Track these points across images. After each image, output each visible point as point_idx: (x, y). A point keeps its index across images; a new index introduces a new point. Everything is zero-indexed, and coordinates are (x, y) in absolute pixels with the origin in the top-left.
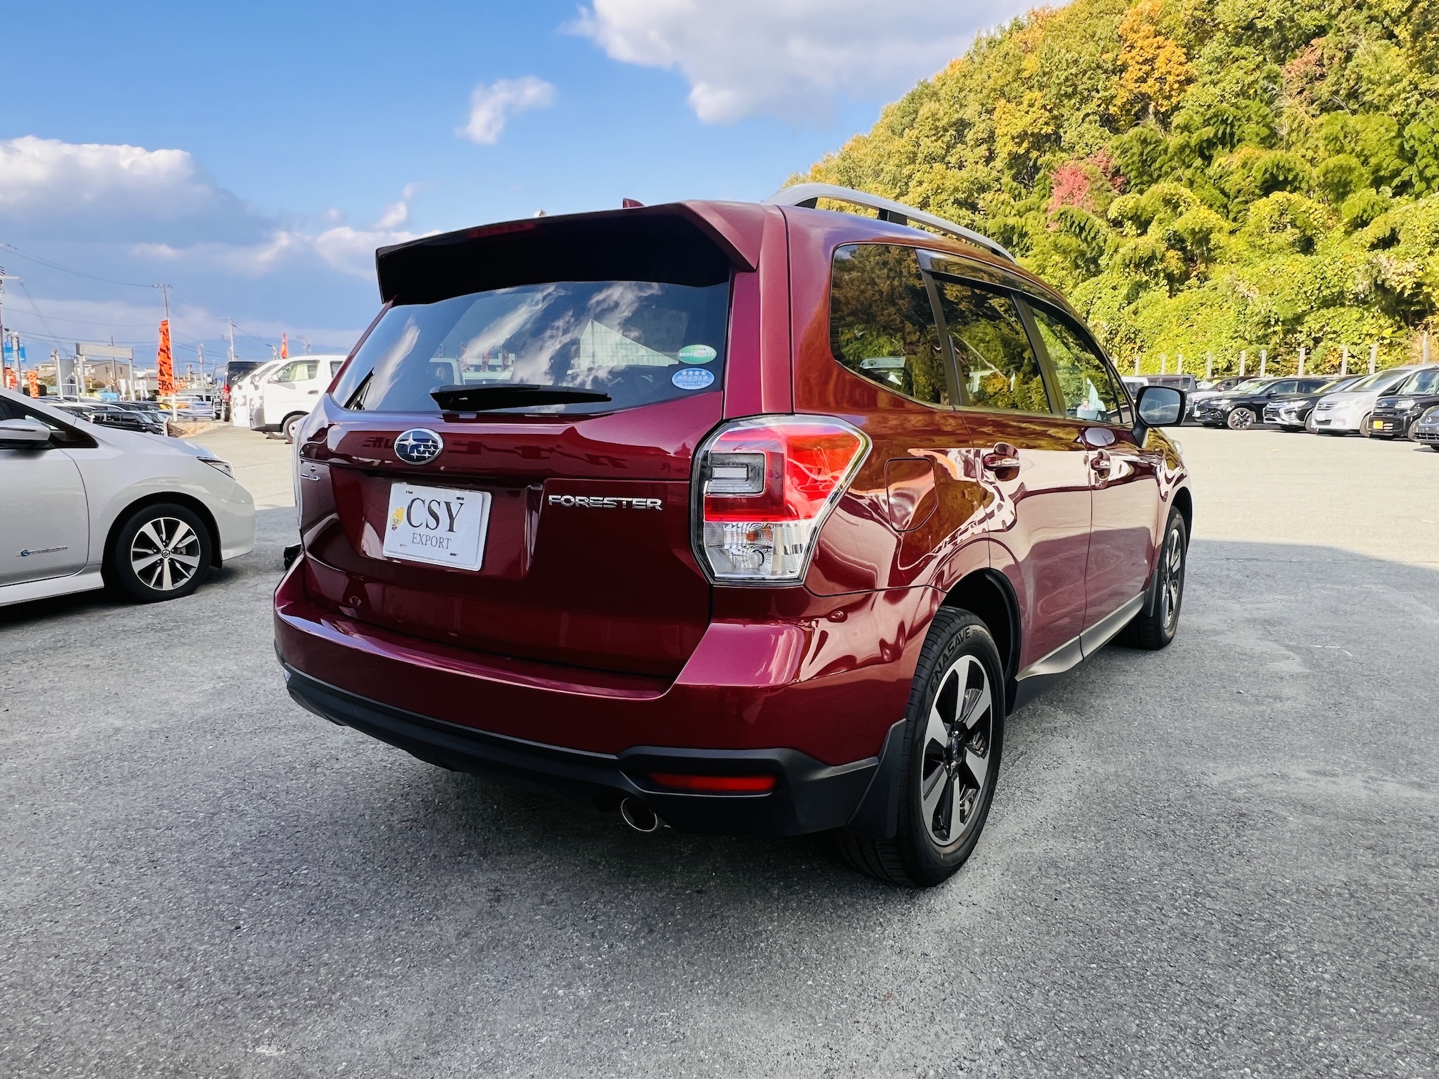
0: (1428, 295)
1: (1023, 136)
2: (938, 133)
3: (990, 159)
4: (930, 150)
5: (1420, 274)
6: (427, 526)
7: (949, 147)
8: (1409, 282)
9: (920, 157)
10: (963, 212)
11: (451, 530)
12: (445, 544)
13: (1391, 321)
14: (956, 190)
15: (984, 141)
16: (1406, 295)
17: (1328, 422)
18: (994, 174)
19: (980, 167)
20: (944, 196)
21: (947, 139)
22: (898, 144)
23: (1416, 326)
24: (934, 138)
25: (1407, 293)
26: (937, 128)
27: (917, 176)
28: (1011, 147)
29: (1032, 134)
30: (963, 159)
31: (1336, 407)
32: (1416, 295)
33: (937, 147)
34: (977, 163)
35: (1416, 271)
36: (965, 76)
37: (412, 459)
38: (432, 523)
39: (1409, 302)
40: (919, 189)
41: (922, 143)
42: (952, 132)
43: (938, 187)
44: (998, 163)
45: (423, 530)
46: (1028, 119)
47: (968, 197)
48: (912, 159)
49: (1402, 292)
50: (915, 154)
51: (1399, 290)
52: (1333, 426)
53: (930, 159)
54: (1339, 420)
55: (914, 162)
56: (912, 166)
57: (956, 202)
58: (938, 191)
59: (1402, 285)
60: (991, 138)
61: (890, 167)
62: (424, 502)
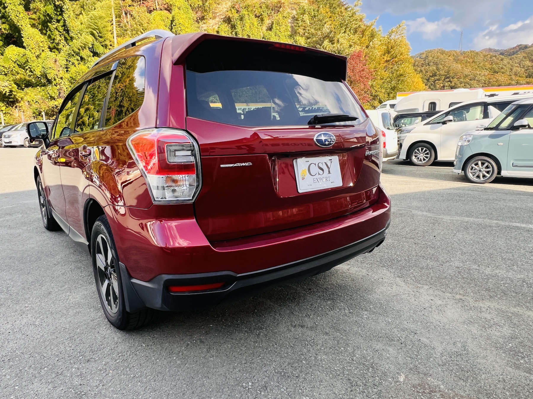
0: (15, 95)
5: (10, 87)
6: (319, 174)
8: (7, 90)
11: (329, 172)
12: (328, 179)
13: (3, 104)
16: (7, 95)
17: (11, 142)
23: (12, 107)
25: (7, 94)
31: (12, 136)
32: (11, 95)
35: (9, 86)
37: (326, 145)
38: (321, 172)
39: (8, 97)
45: (317, 176)
49: (5, 94)
51: (4, 92)
52: (13, 144)
54: (15, 142)
59: (5, 91)
62: (315, 164)
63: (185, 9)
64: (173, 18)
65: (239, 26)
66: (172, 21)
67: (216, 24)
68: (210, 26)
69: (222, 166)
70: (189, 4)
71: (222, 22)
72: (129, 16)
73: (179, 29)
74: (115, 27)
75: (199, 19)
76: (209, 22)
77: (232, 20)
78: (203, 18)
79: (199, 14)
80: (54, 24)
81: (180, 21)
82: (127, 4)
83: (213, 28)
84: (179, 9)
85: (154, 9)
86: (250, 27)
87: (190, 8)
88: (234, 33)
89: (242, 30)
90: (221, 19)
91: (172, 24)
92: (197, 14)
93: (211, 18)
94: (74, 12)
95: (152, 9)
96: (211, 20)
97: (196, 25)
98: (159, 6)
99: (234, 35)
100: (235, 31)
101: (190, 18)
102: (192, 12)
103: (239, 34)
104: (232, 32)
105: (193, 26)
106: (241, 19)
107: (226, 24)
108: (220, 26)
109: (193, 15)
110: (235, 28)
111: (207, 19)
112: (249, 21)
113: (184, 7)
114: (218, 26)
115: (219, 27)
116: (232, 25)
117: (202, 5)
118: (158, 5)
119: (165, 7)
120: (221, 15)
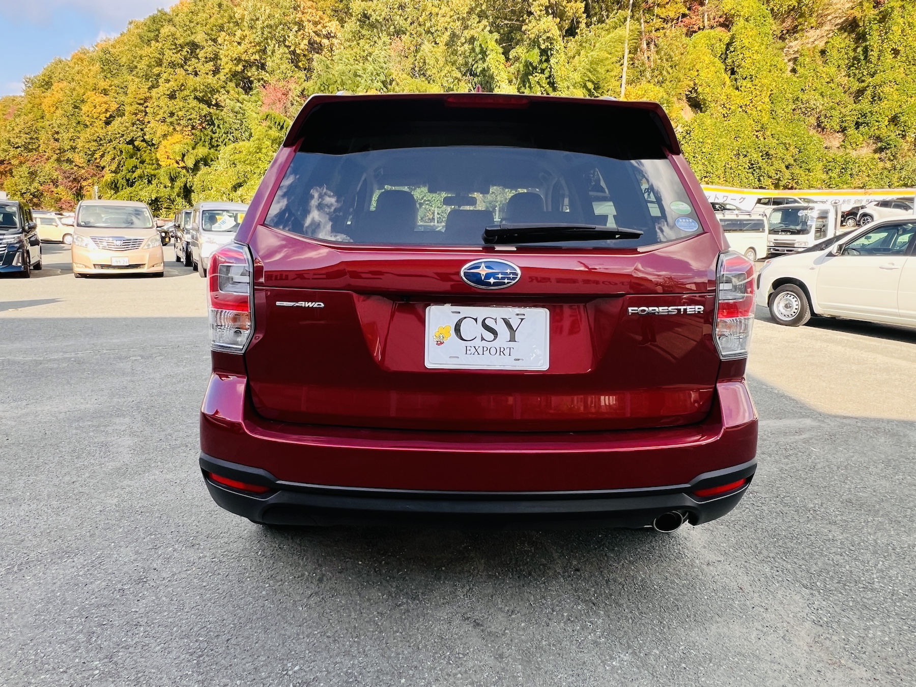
1: (239, 60)
2: (179, 48)
3: (216, 72)
4: (173, 59)
6: (483, 339)
7: (186, 60)
9: (165, 63)
10: (202, 106)
11: (513, 339)
12: (506, 352)
14: (195, 90)
15: (211, 60)
18: (221, 83)
19: (210, 76)
20: (186, 93)
21: (184, 53)
22: (146, 50)
24: (174, 51)
26: (176, 45)
27: (164, 76)
28: (230, 65)
29: (245, 61)
30: (197, 70)
33: (178, 58)
34: (207, 74)
36: (192, 12)
37: (489, 284)
38: (489, 336)
40: (167, 85)
41: (166, 53)
42: (186, 49)
43: (182, 85)
44: (222, 76)
45: (478, 342)
46: (241, 49)
47: (204, 96)
48: (159, 63)
50: (161, 60)
53: (173, 65)
55: (161, 65)
56: (160, 69)
57: (196, 98)
58: (182, 88)
60: (216, 58)
61: (142, 65)
62: (476, 320)
63: (759, 18)
64: (733, 37)
65: (875, 34)
66: (728, 45)
67: (823, 36)
68: (808, 43)
69: (278, 303)
70: (769, 9)
71: (836, 31)
72: (652, 46)
73: (741, 56)
74: (625, 69)
75: (787, 33)
76: (808, 34)
77: (861, 24)
78: (794, 30)
79: (788, 23)
80: (536, 76)
81: (743, 42)
82: (653, 28)
83: (814, 45)
84: (747, 20)
85: (699, 29)
86: (903, 31)
87: (770, 16)
88: (859, 50)
89: (880, 41)
90: (837, 25)
91: (727, 49)
92: (784, 24)
93: (812, 27)
94: (566, 54)
95: (696, 27)
96: (812, 32)
97: (780, 44)
98: (709, 22)
99: (861, 52)
100: (864, 45)
101: (766, 34)
102: (773, 22)
103: (872, 50)
104: (857, 47)
105: (770, 48)
106: (884, 18)
107: (846, 34)
108: (830, 40)
109: (774, 26)
110: (865, 40)
111: (802, 30)
112: (901, 21)
113: (759, 14)
114: (825, 39)
115: (827, 43)
116: (858, 34)
117: (797, 4)
118: (709, 20)
119: (720, 22)
120: (836, 17)
